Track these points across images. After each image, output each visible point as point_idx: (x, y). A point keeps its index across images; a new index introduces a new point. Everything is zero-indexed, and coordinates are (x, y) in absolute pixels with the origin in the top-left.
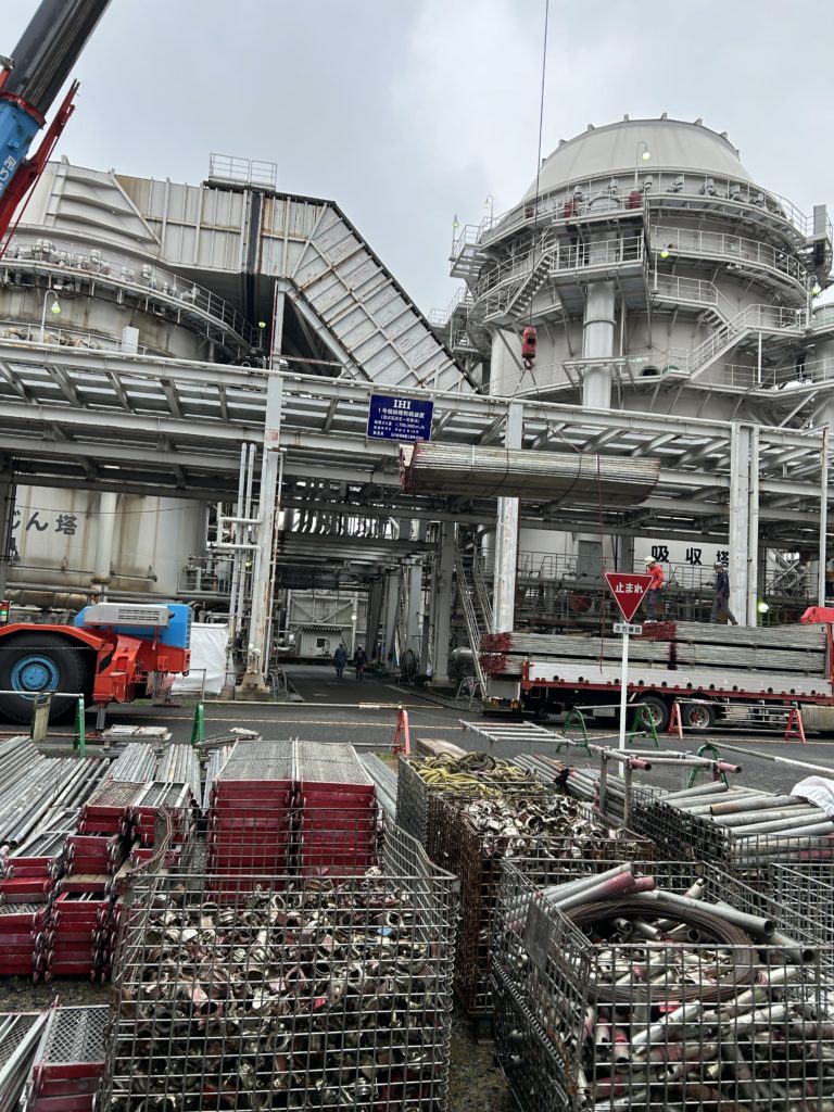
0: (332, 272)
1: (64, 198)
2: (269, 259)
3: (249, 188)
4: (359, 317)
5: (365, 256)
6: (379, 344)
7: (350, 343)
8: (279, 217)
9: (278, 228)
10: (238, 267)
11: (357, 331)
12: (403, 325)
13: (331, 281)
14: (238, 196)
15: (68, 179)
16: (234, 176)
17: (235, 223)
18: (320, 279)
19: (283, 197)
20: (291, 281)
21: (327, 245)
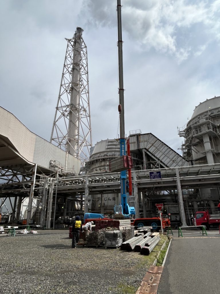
0: (153, 145)
1: (108, 145)
2: (141, 146)
3: (136, 135)
4: (159, 152)
5: (158, 140)
6: (163, 156)
7: (158, 157)
8: (142, 138)
9: (142, 140)
10: (136, 148)
11: (159, 154)
12: (168, 151)
13: (153, 146)
14: (134, 137)
15: (108, 142)
16: (133, 133)
17: (135, 141)
18: (151, 147)
19: (142, 135)
20: (145, 149)
21: (151, 141)
